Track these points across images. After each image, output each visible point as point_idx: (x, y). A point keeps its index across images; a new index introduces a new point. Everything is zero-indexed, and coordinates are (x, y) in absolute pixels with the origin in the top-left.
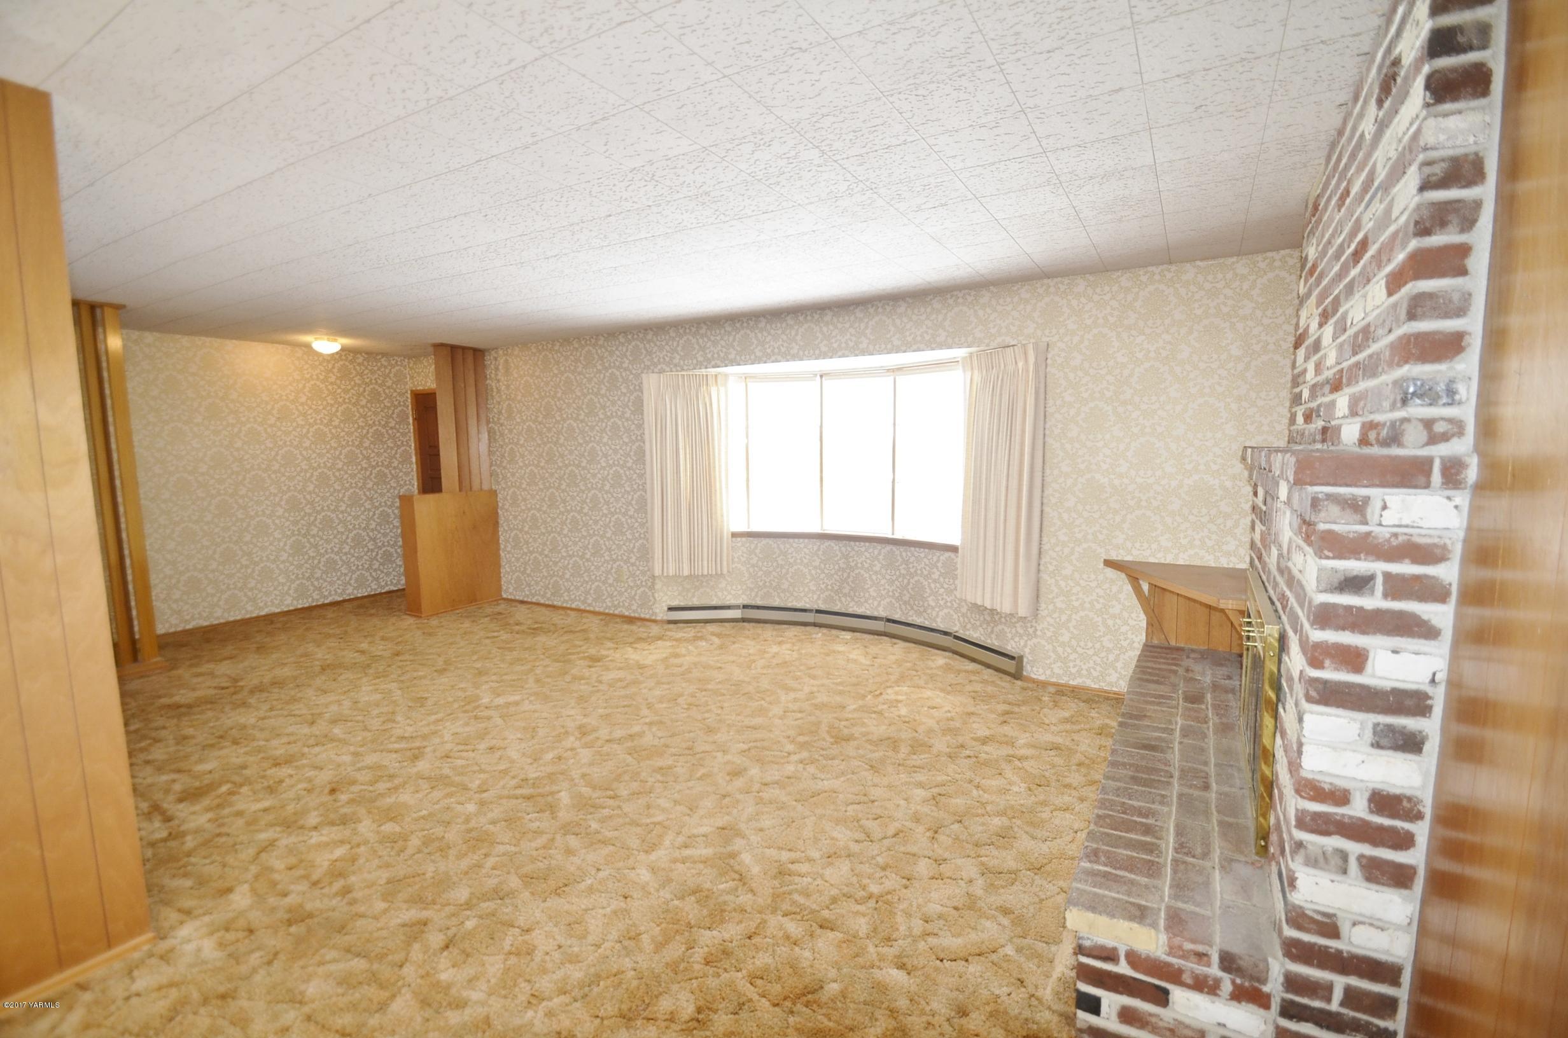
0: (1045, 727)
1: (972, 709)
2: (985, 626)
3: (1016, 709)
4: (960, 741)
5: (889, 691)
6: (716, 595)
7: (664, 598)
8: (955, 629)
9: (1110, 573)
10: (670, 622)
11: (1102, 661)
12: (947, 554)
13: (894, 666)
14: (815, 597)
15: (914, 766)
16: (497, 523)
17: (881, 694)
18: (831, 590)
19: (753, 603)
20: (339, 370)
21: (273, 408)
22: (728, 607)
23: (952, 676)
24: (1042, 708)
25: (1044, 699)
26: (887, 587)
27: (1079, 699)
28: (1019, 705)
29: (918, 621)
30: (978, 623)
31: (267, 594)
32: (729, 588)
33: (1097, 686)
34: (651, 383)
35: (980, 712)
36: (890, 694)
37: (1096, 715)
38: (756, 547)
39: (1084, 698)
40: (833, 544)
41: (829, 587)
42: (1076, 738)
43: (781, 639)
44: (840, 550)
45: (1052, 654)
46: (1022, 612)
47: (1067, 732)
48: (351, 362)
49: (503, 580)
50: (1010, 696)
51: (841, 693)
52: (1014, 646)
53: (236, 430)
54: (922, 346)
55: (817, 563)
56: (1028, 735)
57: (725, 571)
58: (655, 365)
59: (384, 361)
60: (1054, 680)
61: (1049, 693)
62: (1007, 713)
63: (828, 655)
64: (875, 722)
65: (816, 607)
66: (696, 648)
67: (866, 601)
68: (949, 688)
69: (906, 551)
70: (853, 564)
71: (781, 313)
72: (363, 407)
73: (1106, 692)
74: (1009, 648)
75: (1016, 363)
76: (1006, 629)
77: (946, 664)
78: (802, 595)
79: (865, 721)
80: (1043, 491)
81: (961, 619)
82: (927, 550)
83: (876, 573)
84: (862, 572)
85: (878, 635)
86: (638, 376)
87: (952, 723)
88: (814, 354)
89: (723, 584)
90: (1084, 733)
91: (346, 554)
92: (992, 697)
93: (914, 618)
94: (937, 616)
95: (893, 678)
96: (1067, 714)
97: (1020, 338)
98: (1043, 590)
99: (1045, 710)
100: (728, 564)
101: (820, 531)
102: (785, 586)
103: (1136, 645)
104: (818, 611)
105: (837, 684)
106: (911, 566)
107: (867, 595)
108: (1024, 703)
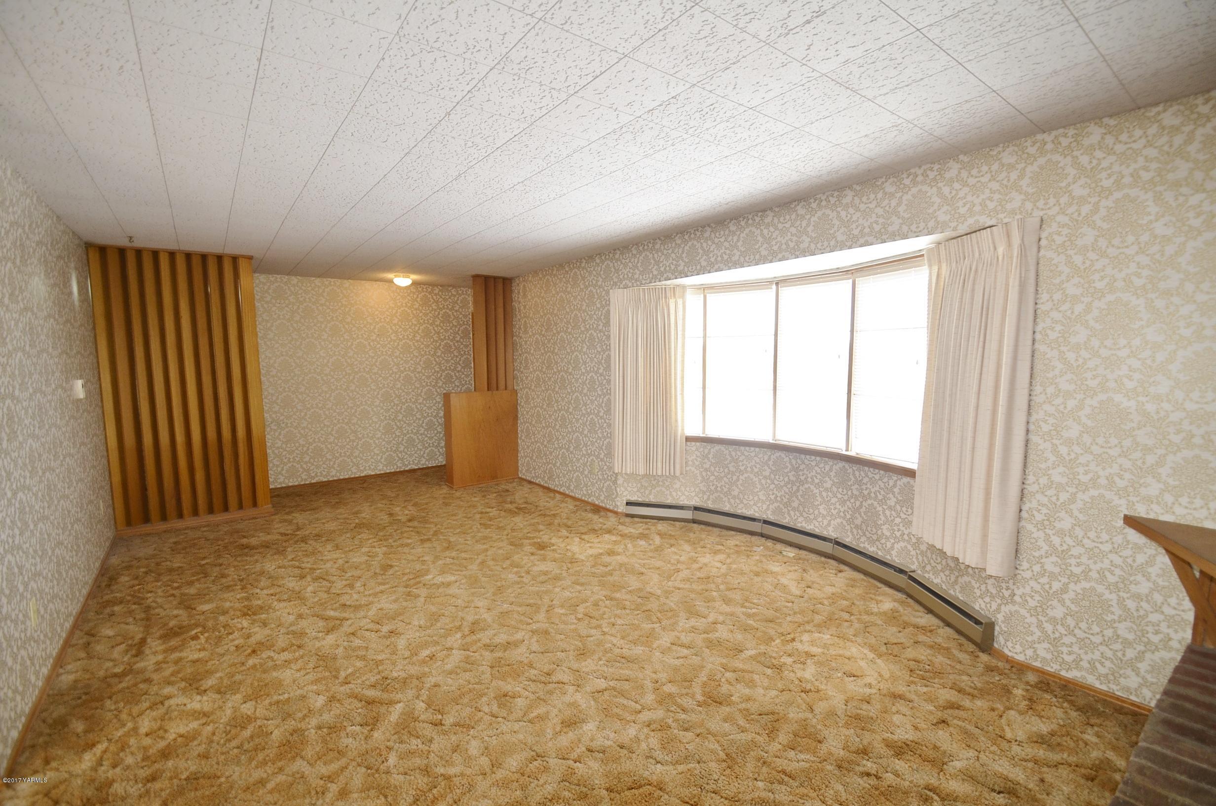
0: (1004, 745)
1: (901, 689)
2: (947, 573)
3: (967, 703)
4: (865, 742)
5: (806, 637)
6: (671, 494)
7: (627, 492)
8: (913, 567)
9: (1133, 535)
10: (627, 515)
11: (1114, 655)
12: (906, 480)
13: (826, 602)
14: (765, 507)
15: (784, 772)
16: (517, 416)
17: (793, 640)
18: (781, 502)
19: (705, 505)
20: (421, 299)
21: (375, 328)
22: (681, 508)
23: (895, 629)
24: (1009, 709)
25: (1015, 691)
26: (838, 506)
27: (1071, 703)
28: (973, 696)
29: (871, 549)
30: (939, 567)
31: (366, 461)
32: (683, 489)
33: (1104, 687)
34: (619, 298)
35: (913, 697)
36: (805, 642)
37: (1094, 739)
38: (709, 453)
39: (1081, 702)
40: (783, 456)
41: (779, 499)
42: (1049, 778)
43: (720, 547)
44: (790, 462)
45: (1036, 630)
46: (993, 569)
47: (1036, 762)
48: (430, 293)
49: (520, 462)
50: (965, 678)
51: (746, 629)
52: (983, 606)
53: (349, 344)
54: (870, 239)
55: (767, 473)
56: (972, 753)
57: (678, 473)
58: (621, 281)
59: (454, 292)
60: (1037, 664)
61: (1027, 683)
62: (953, 706)
63: (757, 574)
64: (766, 682)
65: (765, 517)
66: (634, 546)
67: (815, 519)
68: (883, 648)
69: (859, 470)
70: (802, 478)
71: (725, 221)
72: (437, 326)
73: (1118, 698)
74: (977, 607)
75: (995, 248)
76: (973, 582)
77: (894, 611)
78: (752, 503)
79: (756, 677)
80: (1029, 414)
81: (920, 557)
82: (882, 472)
83: (827, 490)
84: (812, 487)
85: (825, 557)
86: (608, 293)
87: (865, 706)
88: (755, 259)
89: (677, 485)
90: (1064, 772)
91: (421, 434)
92: (938, 674)
93: (866, 545)
94: (892, 548)
95: (818, 618)
96: (1044, 728)
97: (1001, 216)
98: (1025, 545)
99: (1012, 712)
100: (681, 467)
101: (771, 441)
102: (735, 493)
103: (1174, 644)
104: (766, 522)
105: (749, 616)
106: (864, 487)
107: (816, 512)
108: (982, 693)
